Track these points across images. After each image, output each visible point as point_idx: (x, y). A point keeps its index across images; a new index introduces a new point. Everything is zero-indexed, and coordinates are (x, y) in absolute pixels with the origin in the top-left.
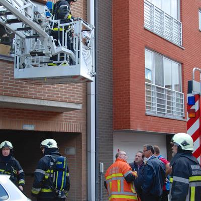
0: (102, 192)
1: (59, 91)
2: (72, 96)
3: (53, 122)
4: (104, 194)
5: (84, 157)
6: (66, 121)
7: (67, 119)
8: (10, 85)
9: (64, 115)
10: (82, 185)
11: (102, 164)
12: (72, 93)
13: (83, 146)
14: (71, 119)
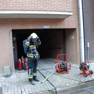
0: (89, 56)
1: (58, 6)
2: (66, 8)
3: (60, 24)
4: (90, 57)
5: (78, 40)
6: (67, 23)
7: (68, 22)
8: (28, 5)
9: (65, 20)
10: (78, 54)
11: (88, 43)
12: (66, 6)
13: (77, 35)
14: (70, 22)
